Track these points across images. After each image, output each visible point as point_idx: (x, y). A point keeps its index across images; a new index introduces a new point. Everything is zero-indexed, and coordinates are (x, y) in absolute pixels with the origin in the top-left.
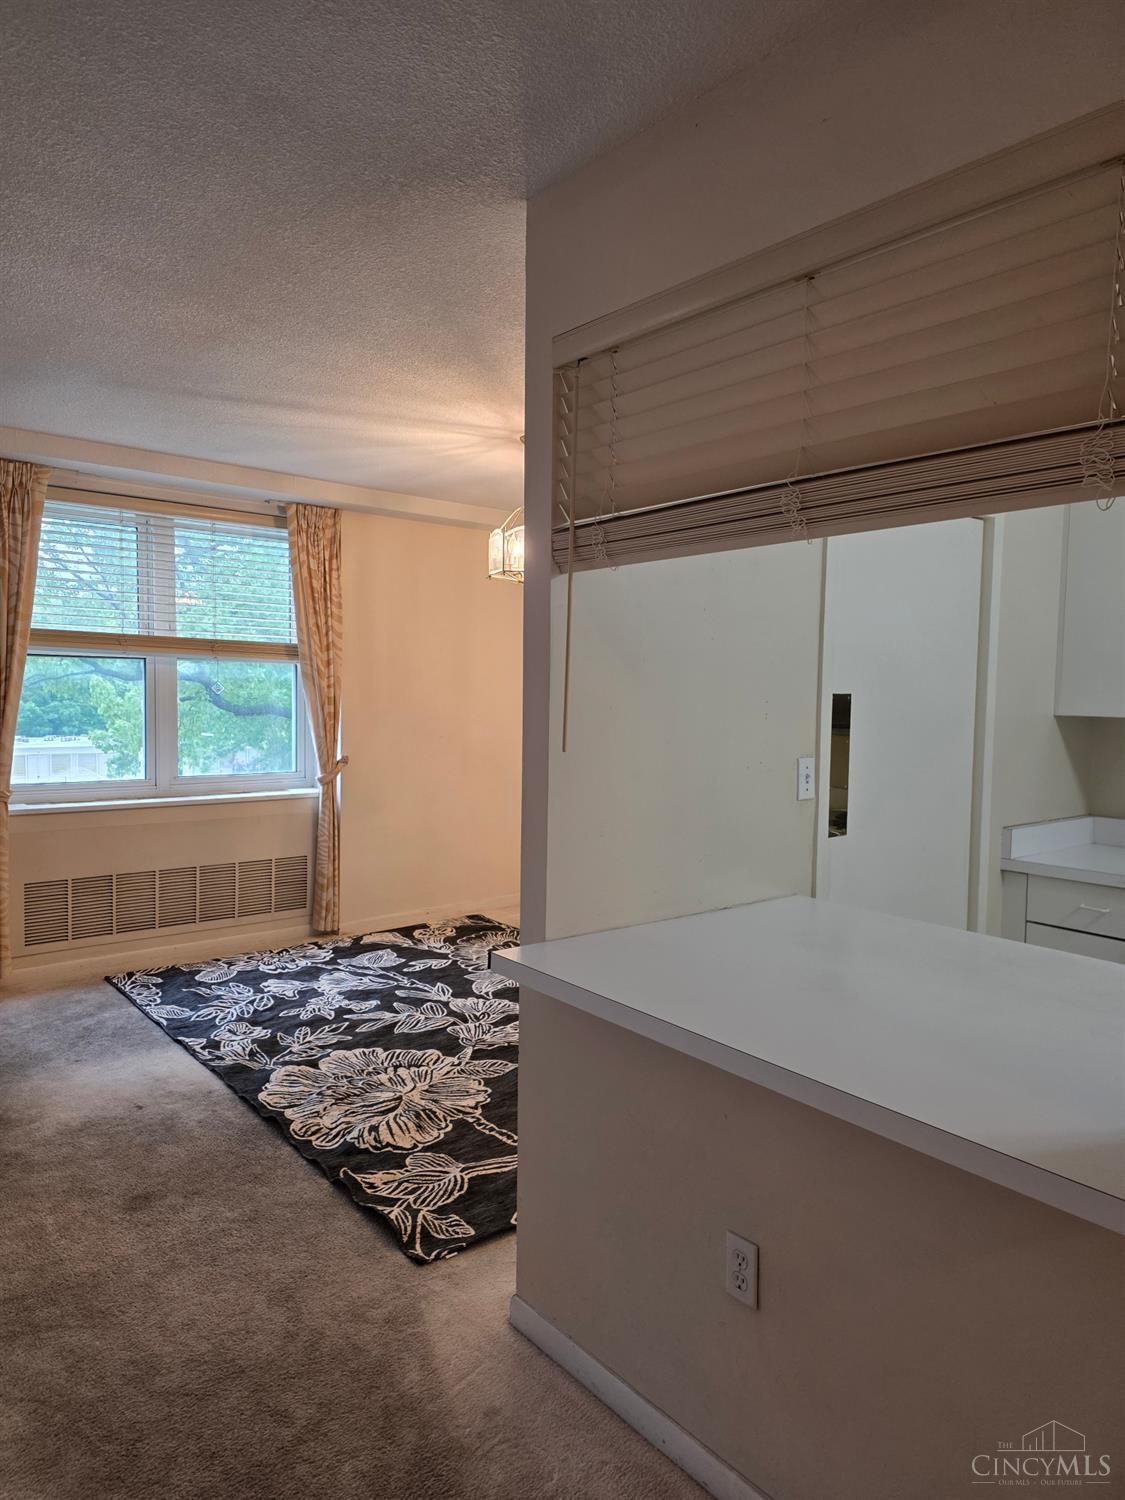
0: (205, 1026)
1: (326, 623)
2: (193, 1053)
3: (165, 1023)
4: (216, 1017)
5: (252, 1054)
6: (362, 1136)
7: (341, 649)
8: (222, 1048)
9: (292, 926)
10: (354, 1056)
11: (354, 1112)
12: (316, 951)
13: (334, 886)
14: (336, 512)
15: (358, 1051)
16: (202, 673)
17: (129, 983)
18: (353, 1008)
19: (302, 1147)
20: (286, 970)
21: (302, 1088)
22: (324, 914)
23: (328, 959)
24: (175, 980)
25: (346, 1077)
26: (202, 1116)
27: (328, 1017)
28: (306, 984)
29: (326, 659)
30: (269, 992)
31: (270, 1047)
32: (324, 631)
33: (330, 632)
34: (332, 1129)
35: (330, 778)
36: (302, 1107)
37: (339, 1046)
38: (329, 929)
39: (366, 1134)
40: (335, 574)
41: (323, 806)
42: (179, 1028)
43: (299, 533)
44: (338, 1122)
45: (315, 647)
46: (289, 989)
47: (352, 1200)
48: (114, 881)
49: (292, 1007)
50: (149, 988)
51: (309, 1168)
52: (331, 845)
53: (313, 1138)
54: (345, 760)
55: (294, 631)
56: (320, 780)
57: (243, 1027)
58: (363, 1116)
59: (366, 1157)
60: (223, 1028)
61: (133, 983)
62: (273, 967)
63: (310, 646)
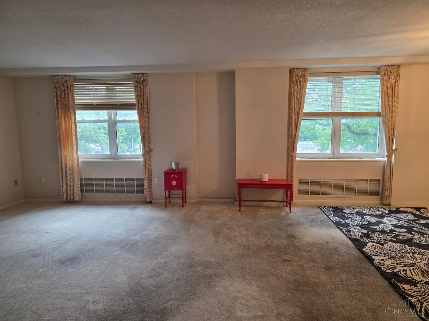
0: (347, 225)
1: (392, 104)
2: (343, 232)
3: (335, 222)
4: (350, 223)
5: (361, 236)
6: (400, 271)
7: (397, 112)
8: (351, 233)
9: (374, 201)
10: (397, 245)
11: (397, 263)
12: (382, 210)
13: (390, 190)
14: (399, 66)
15: (398, 244)
16: (347, 122)
17: (324, 209)
18: (397, 230)
19: (378, 269)
20: (372, 214)
21: (378, 251)
22: (386, 199)
23: (387, 213)
24: (337, 210)
25: (394, 251)
26: (346, 250)
27: (387, 231)
28: (379, 219)
29: (391, 116)
30: (366, 219)
31: (367, 236)
32: (391, 106)
33: (393, 107)
34: (389, 266)
35: (390, 155)
36: (378, 256)
37: (391, 241)
38: (387, 203)
39: (401, 271)
40: (396, 87)
41: (387, 164)
42: (339, 224)
43: (384, 75)
44: (391, 265)
45: (387, 112)
46: (374, 220)
47: (396, 291)
48: (321, 180)
49: (374, 226)
50: (330, 211)
51: (380, 275)
52: (389, 177)
53: (382, 267)
54: (396, 149)
55: (380, 108)
56: (387, 156)
57: (358, 228)
58: (400, 265)
59: (402, 278)
60: (352, 227)
61: (325, 209)
62: (368, 212)
63: (386, 112)
